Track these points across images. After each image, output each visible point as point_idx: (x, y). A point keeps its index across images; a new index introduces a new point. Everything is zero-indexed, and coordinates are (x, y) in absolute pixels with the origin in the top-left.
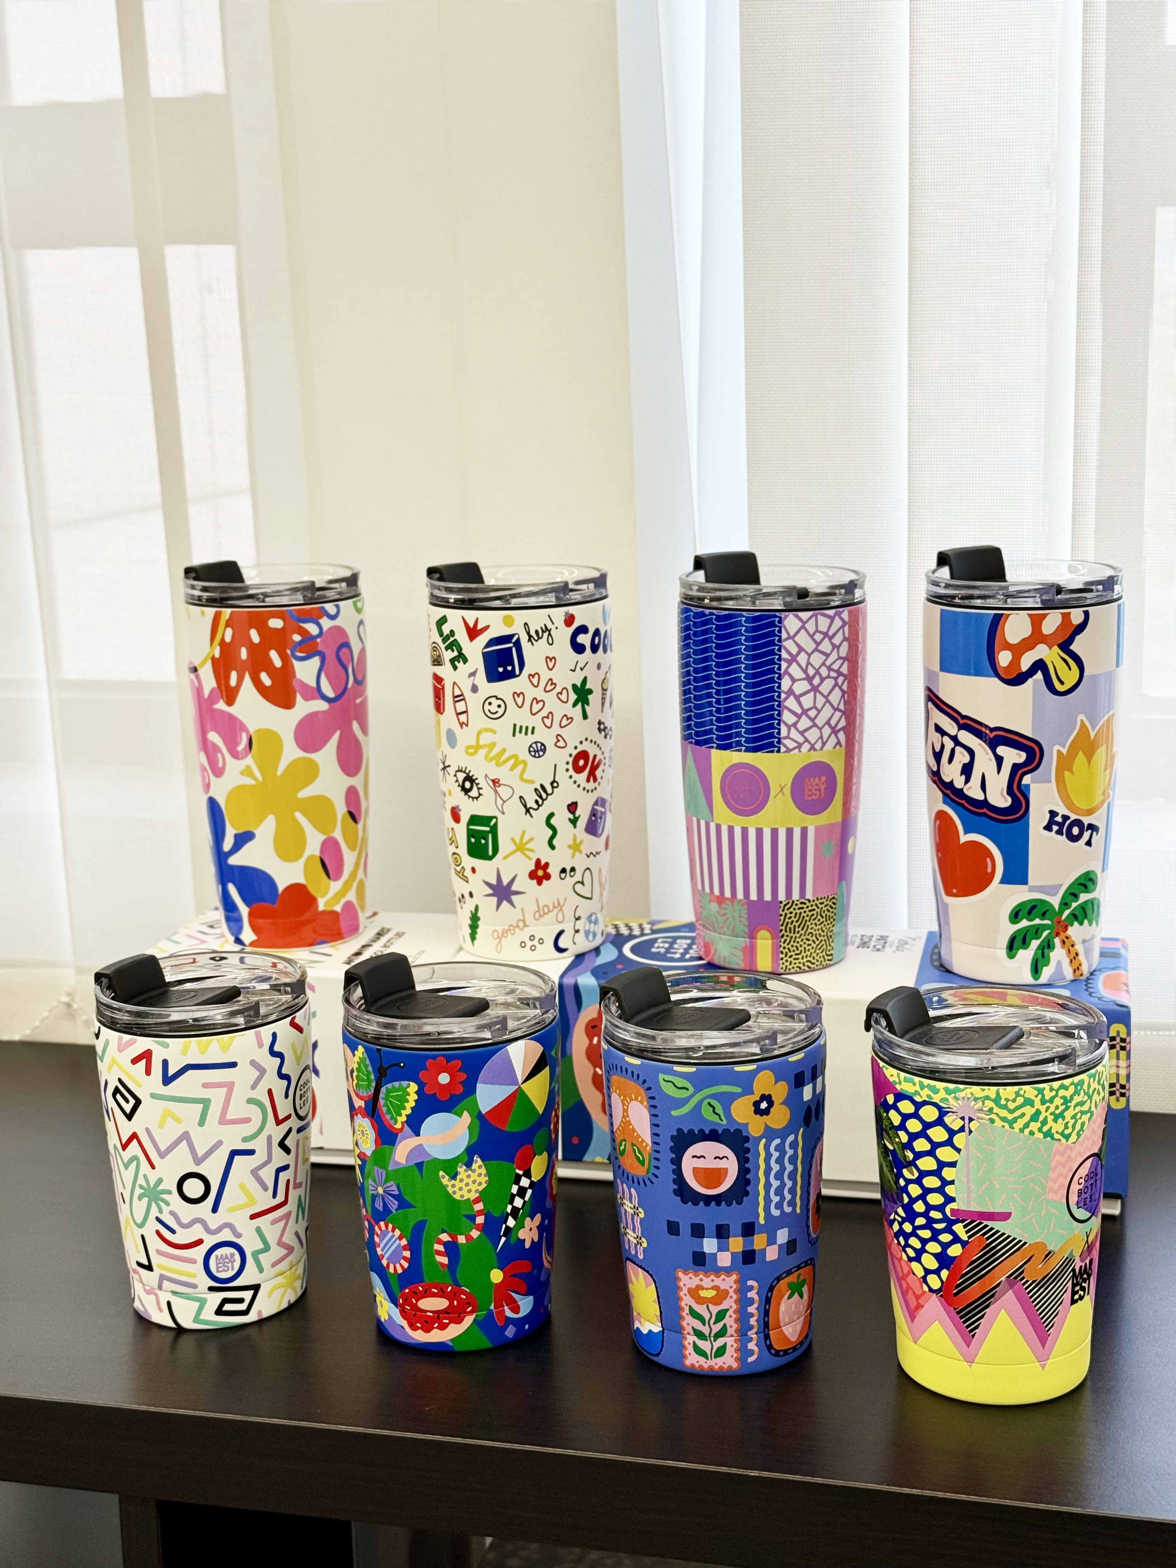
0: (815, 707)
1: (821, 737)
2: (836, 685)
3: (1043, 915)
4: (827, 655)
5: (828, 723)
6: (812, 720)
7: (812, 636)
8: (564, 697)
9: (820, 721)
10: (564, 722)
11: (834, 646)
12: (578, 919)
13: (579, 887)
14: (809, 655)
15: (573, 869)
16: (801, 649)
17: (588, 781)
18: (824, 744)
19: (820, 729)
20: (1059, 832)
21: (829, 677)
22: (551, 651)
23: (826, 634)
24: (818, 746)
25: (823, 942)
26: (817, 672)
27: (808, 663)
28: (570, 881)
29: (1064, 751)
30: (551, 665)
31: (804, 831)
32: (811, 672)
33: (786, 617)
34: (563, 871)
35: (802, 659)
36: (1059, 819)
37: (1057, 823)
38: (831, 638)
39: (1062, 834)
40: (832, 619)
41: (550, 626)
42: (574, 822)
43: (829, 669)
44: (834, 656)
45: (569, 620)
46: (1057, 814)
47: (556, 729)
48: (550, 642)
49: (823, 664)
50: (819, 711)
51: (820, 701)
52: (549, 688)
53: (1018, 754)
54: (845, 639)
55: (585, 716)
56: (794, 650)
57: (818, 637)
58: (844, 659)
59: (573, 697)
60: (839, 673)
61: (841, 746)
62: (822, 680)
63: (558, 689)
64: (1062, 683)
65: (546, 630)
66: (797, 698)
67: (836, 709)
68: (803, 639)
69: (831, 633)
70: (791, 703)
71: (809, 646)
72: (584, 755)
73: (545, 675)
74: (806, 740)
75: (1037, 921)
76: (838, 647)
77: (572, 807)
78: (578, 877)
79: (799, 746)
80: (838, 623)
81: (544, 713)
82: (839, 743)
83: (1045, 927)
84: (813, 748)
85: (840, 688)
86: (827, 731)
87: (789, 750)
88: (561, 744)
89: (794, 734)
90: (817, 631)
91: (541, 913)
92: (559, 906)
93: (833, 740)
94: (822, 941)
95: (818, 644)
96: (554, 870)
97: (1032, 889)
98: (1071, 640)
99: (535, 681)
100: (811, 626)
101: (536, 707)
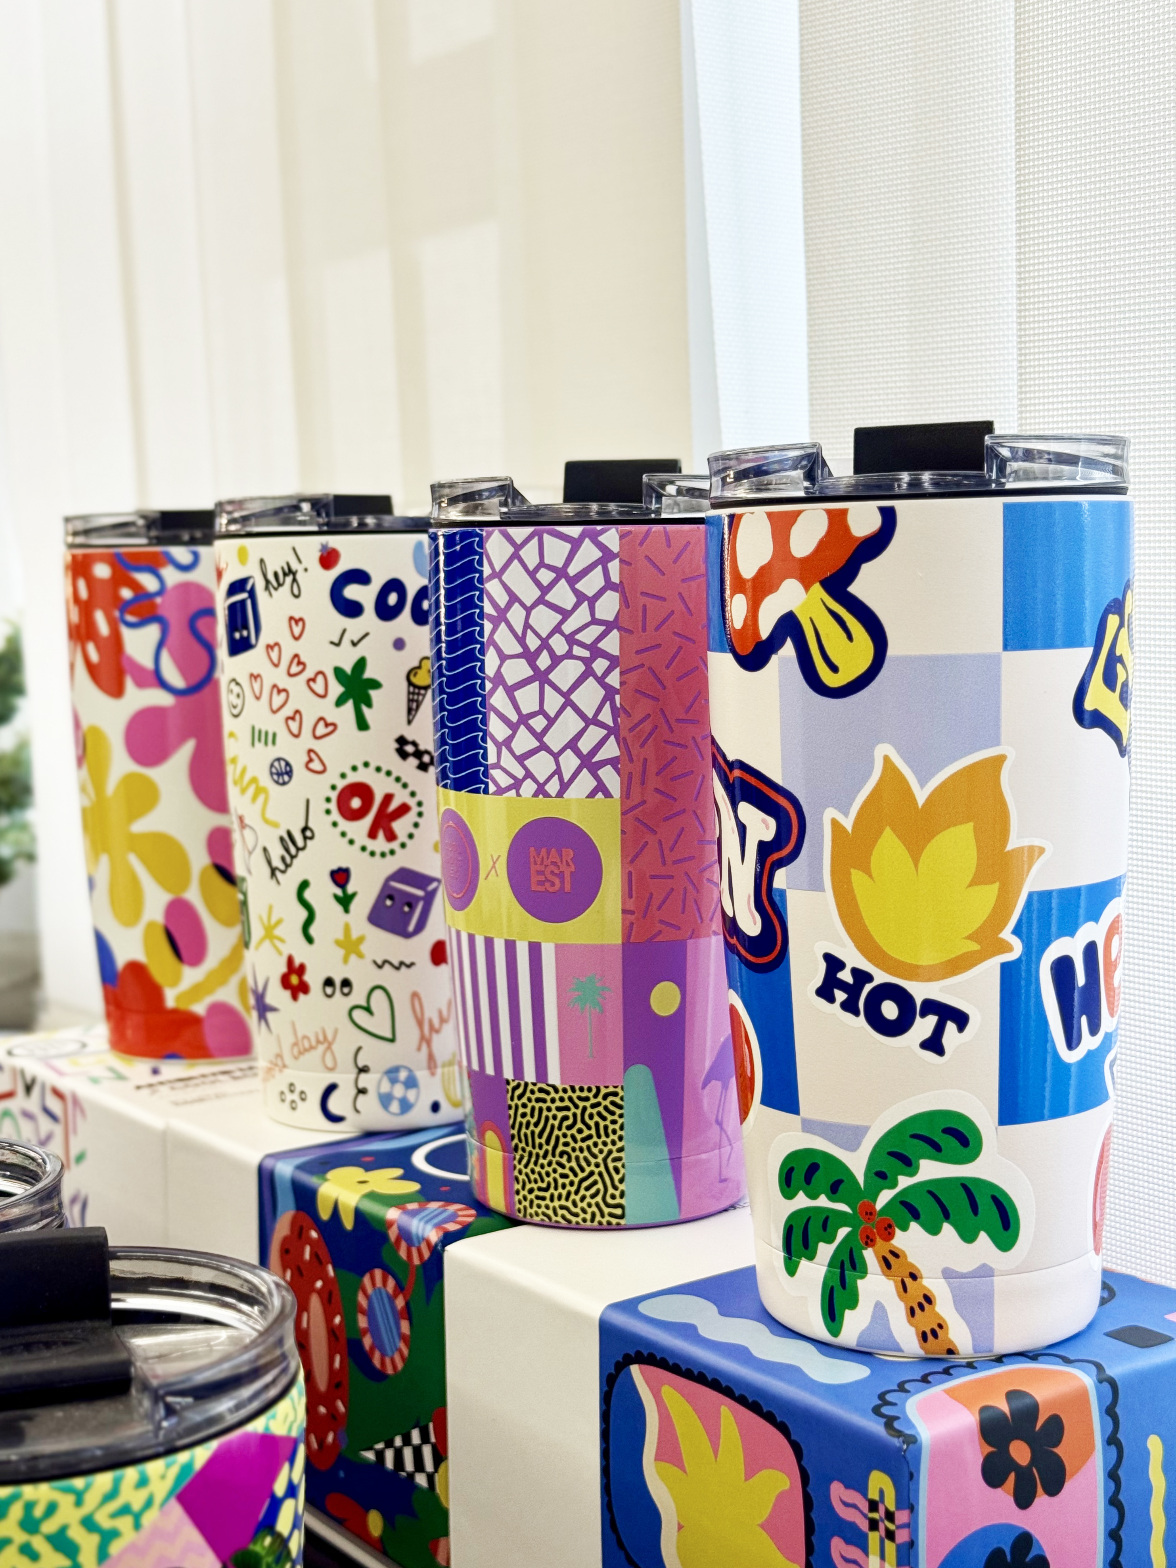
0: (542, 711)
1: (558, 772)
2: (588, 672)
3: (834, 1189)
4: (566, 615)
5: (572, 745)
6: (539, 736)
7: (532, 574)
8: (319, 687)
9: (556, 739)
10: (321, 730)
11: (581, 597)
12: (364, 1070)
13: (360, 1016)
14: (529, 610)
15: (346, 983)
16: (513, 598)
17: (372, 835)
18: (564, 787)
19: (556, 756)
20: (850, 1006)
21: (569, 655)
22: (297, 608)
23: (561, 573)
24: (553, 787)
25: (596, 1177)
26: (545, 644)
27: (527, 626)
28: (340, 1003)
29: (848, 823)
30: (297, 630)
31: (535, 950)
32: (533, 643)
33: (489, 534)
34: (329, 982)
35: (516, 615)
36: (846, 976)
37: (843, 986)
38: (572, 581)
39: (856, 1013)
40: (576, 544)
41: (295, 566)
42: (345, 901)
43: (571, 639)
44: (582, 615)
45: (328, 559)
46: (841, 965)
47: (307, 741)
48: (296, 592)
49: (557, 629)
50: (551, 721)
51: (553, 702)
52: (295, 669)
53: (764, 821)
54: (609, 585)
55: (362, 725)
56: (502, 599)
57: (545, 577)
58: (609, 626)
59: (336, 689)
60: (595, 651)
61: (608, 794)
62: (556, 660)
63: (309, 673)
64: (834, 669)
65: (289, 571)
66: (510, 691)
67: (591, 721)
68: (516, 577)
69: (572, 570)
70: (499, 700)
71: (528, 593)
72: (363, 791)
73: (289, 648)
74: (529, 775)
75: (823, 1201)
76: (592, 601)
77: (340, 877)
78: (358, 996)
79: (517, 784)
80: (588, 553)
81: (288, 711)
82: (601, 787)
83: (842, 1219)
84: (541, 791)
85: (601, 681)
86: (569, 762)
87: (500, 791)
88: (316, 765)
89: (508, 761)
90: (542, 564)
91: (301, 1048)
92: (326, 1042)
93: (586, 781)
94: (592, 1173)
95: (545, 590)
96: (313, 978)
97: (808, 1126)
98: (850, 571)
99: (274, 655)
100: (530, 554)
101: (278, 700)
